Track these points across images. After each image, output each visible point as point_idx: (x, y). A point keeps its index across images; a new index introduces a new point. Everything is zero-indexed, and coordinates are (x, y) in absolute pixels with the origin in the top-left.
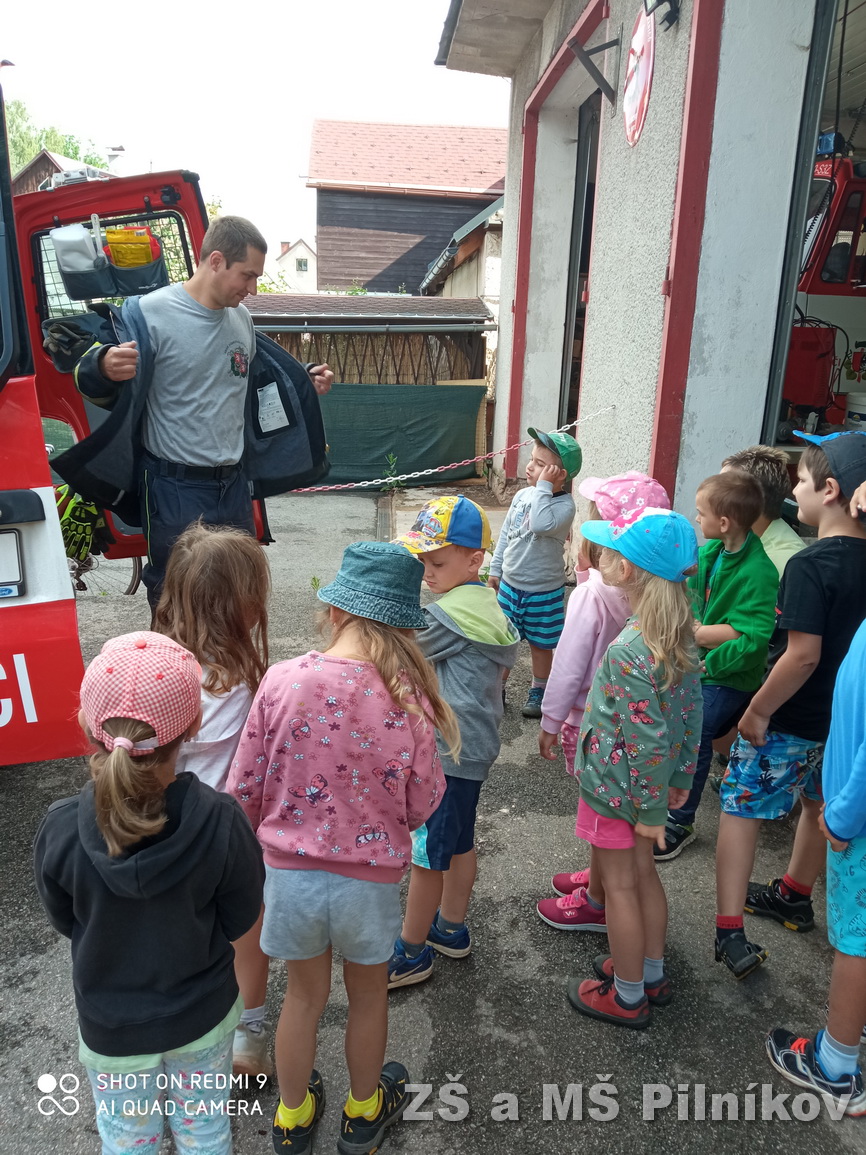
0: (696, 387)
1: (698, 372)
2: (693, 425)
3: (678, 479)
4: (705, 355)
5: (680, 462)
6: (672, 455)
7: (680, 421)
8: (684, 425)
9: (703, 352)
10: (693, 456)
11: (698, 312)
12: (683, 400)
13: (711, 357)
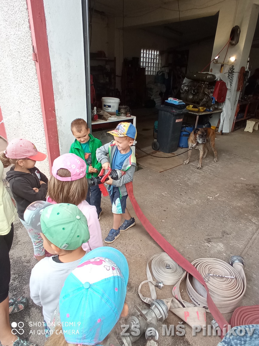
0: (59, 105)
1: (58, 98)
2: (61, 121)
3: (60, 146)
4: (60, 90)
5: (59, 138)
6: (55, 136)
7: (55, 121)
8: (57, 123)
9: (58, 89)
10: (64, 135)
11: (53, 70)
12: (55, 112)
13: (62, 91)
